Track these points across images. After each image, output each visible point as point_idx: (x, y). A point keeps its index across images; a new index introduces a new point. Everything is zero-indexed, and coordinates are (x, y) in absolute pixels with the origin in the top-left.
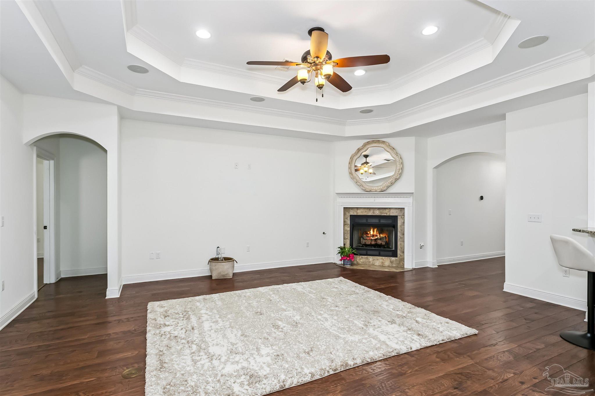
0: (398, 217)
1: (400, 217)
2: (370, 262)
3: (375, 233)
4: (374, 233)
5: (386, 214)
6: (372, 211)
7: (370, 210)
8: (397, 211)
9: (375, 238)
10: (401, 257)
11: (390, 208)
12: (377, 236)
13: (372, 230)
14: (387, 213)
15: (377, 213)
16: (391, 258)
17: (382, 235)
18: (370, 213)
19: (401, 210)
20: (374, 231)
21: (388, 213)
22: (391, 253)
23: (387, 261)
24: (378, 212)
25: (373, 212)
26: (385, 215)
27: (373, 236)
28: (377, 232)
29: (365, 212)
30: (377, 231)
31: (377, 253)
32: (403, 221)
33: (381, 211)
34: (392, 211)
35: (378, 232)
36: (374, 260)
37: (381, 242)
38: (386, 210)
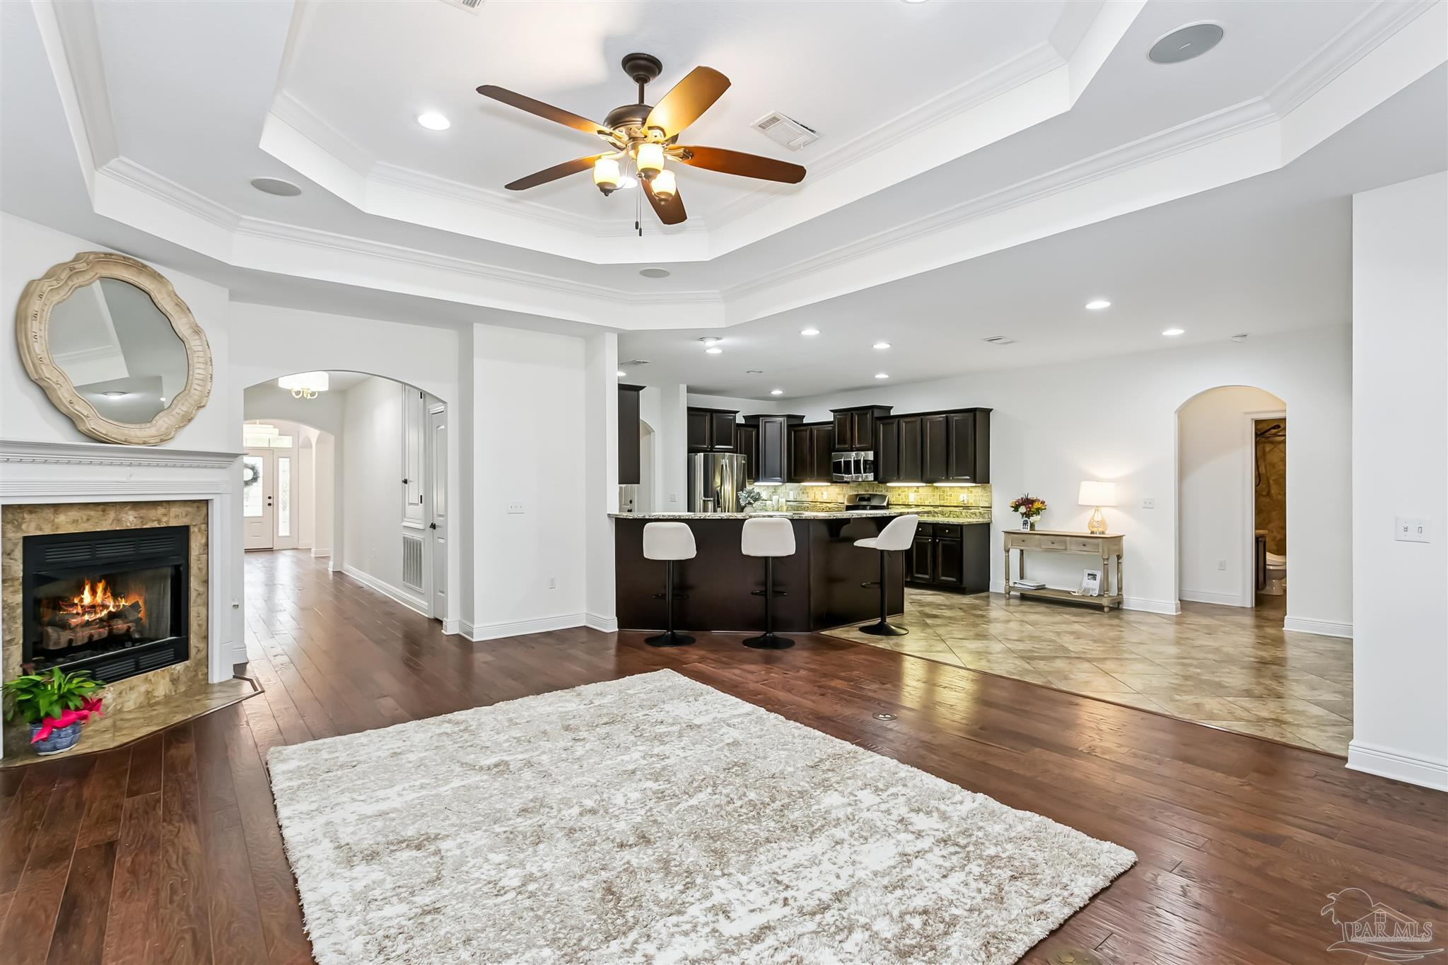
0: (192, 530)
1: (196, 529)
2: (108, 708)
3: (99, 599)
4: (95, 597)
5: (159, 521)
6: (112, 514)
7: (103, 511)
8: (189, 509)
9: (98, 616)
10: (199, 656)
11: (168, 502)
12: (104, 607)
13: (87, 588)
14: (160, 517)
15: (130, 520)
16: (173, 666)
17: (123, 603)
18: (106, 524)
19: (198, 507)
20: (94, 592)
21: (165, 519)
22: (170, 653)
23: (162, 681)
24: (131, 518)
25: (119, 521)
26: (156, 525)
27: (93, 608)
28: (105, 593)
29: (88, 520)
30: (105, 590)
31: (129, 664)
32: (203, 541)
33: (143, 512)
34: (175, 510)
35: (109, 594)
36: (121, 693)
37: (125, 626)
38: (156, 509)
